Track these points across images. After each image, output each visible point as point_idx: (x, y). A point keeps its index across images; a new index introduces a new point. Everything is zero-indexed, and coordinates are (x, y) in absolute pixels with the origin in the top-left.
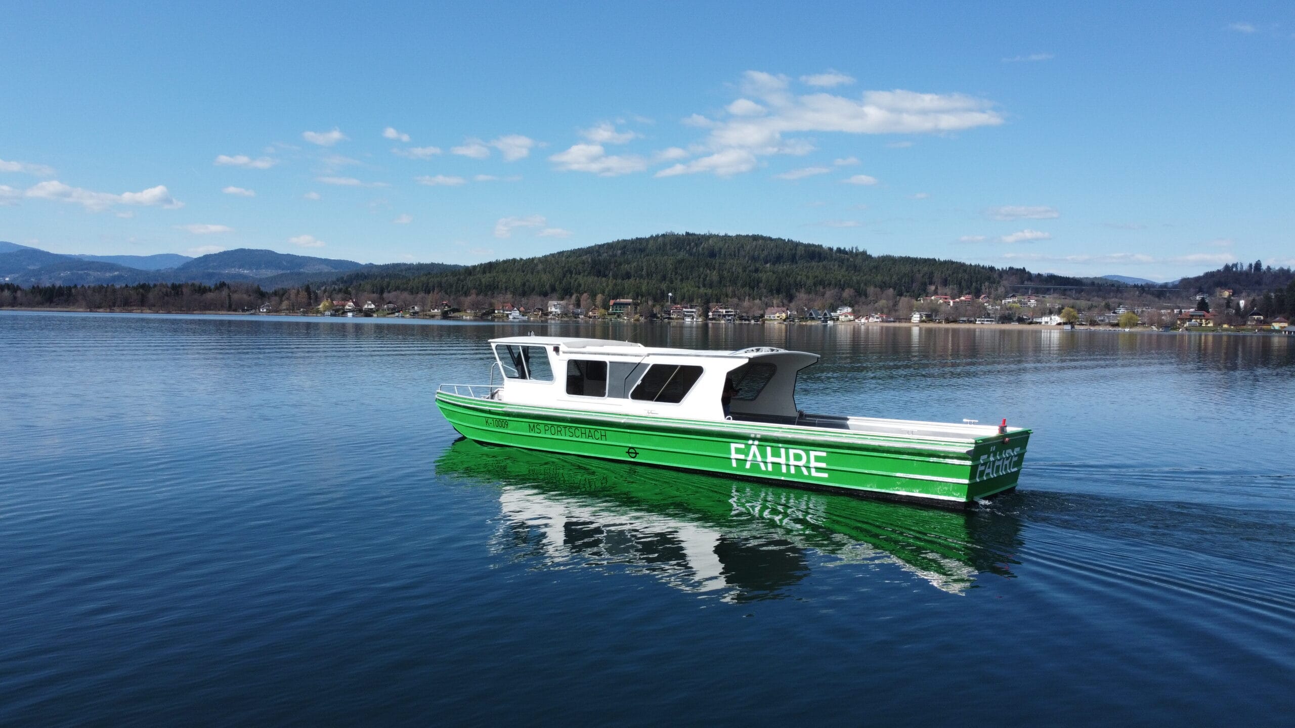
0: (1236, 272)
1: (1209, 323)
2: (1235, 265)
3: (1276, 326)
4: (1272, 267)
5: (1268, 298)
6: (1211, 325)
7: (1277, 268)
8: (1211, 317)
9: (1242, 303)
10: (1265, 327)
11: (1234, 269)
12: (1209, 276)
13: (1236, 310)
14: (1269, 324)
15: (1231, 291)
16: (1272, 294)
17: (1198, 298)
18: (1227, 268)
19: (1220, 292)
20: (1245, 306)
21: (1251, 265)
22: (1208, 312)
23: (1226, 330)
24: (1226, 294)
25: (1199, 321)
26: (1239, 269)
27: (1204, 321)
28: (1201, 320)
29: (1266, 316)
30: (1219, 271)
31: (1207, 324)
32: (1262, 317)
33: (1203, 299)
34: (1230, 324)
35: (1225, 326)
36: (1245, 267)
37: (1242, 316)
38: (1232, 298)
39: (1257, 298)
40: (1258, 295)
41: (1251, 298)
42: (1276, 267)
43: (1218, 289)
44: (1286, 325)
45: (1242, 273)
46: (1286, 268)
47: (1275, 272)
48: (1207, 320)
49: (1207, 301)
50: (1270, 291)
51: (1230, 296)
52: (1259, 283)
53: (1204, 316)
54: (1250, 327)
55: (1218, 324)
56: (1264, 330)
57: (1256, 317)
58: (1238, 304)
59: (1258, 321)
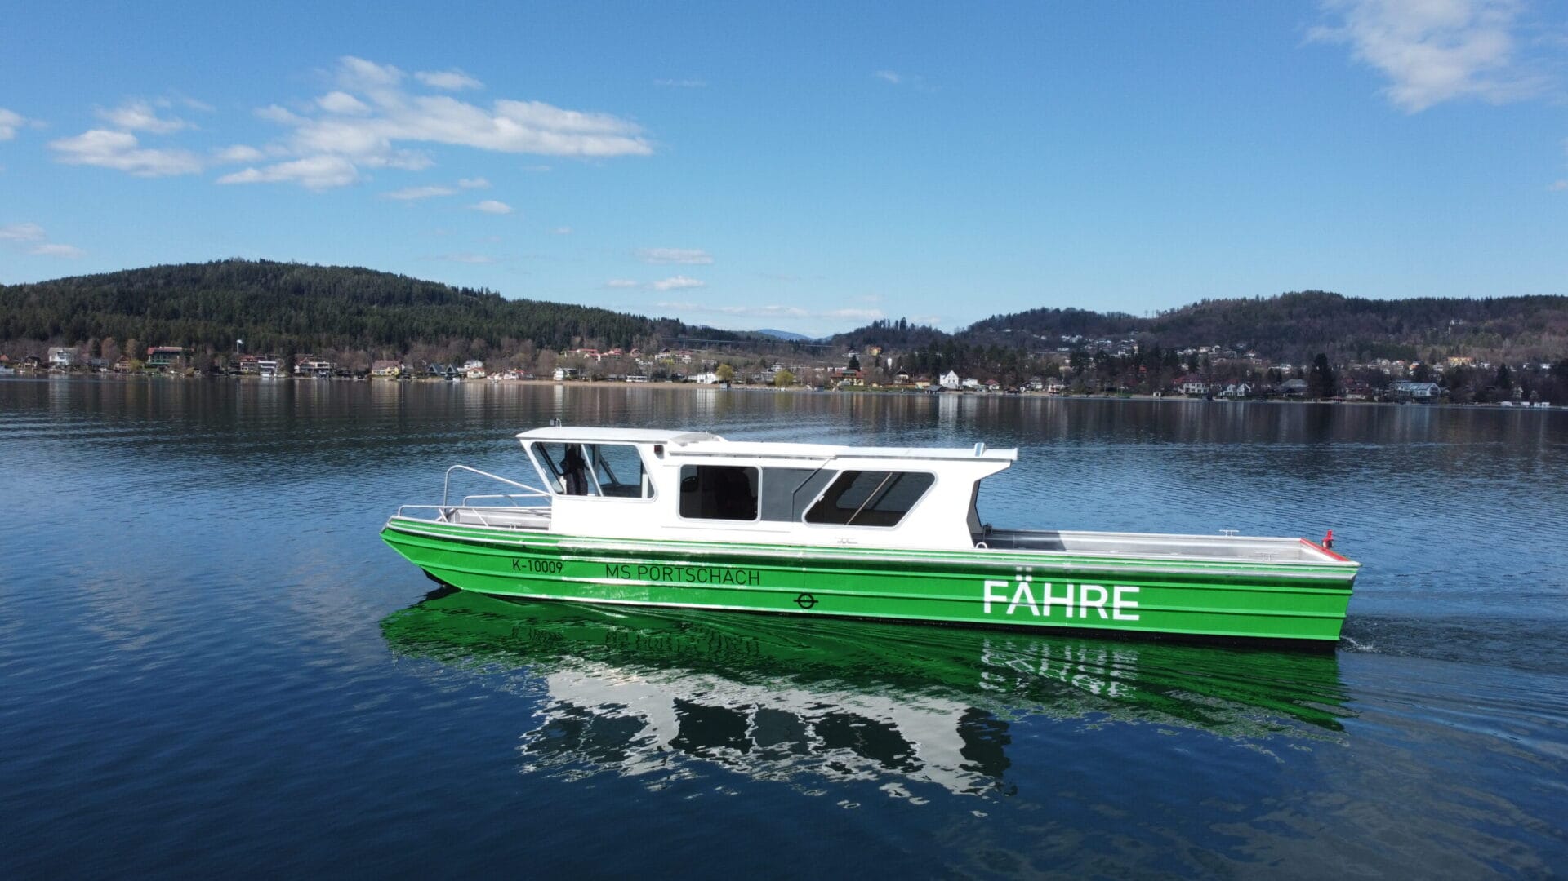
0: (884, 329)
1: (860, 382)
2: (883, 322)
3: (920, 385)
4: (916, 325)
5: (913, 356)
6: (862, 384)
7: (920, 326)
8: (861, 376)
9: (890, 361)
10: (909, 386)
11: (882, 326)
12: (859, 332)
13: (884, 369)
14: (913, 383)
15: (880, 348)
16: (916, 353)
17: (850, 355)
18: (876, 325)
19: (870, 350)
20: (893, 364)
21: (897, 322)
22: (859, 370)
23: (875, 389)
24: (875, 352)
25: (850, 379)
26: (887, 326)
27: (855, 380)
28: (852, 379)
29: (911, 375)
30: (868, 328)
31: (858, 383)
32: (907, 376)
33: (854, 357)
34: (879, 384)
35: (875, 385)
36: (892, 324)
37: (890, 374)
38: (881, 356)
39: (903, 356)
40: (904, 353)
41: (898, 356)
42: (919, 324)
43: (868, 347)
44: (928, 384)
45: (889, 330)
46: (927, 326)
47: (919, 330)
48: (858, 379)
49: (858, 359)
50: (913, 350)
51: (878, 354)
52: (904, 341)
53: (855, 375)
54: (897, 386)
55: (868, 383)
56: (909, 389)
57: (902, 376)
58: (886, 363)
59: (904, 379)
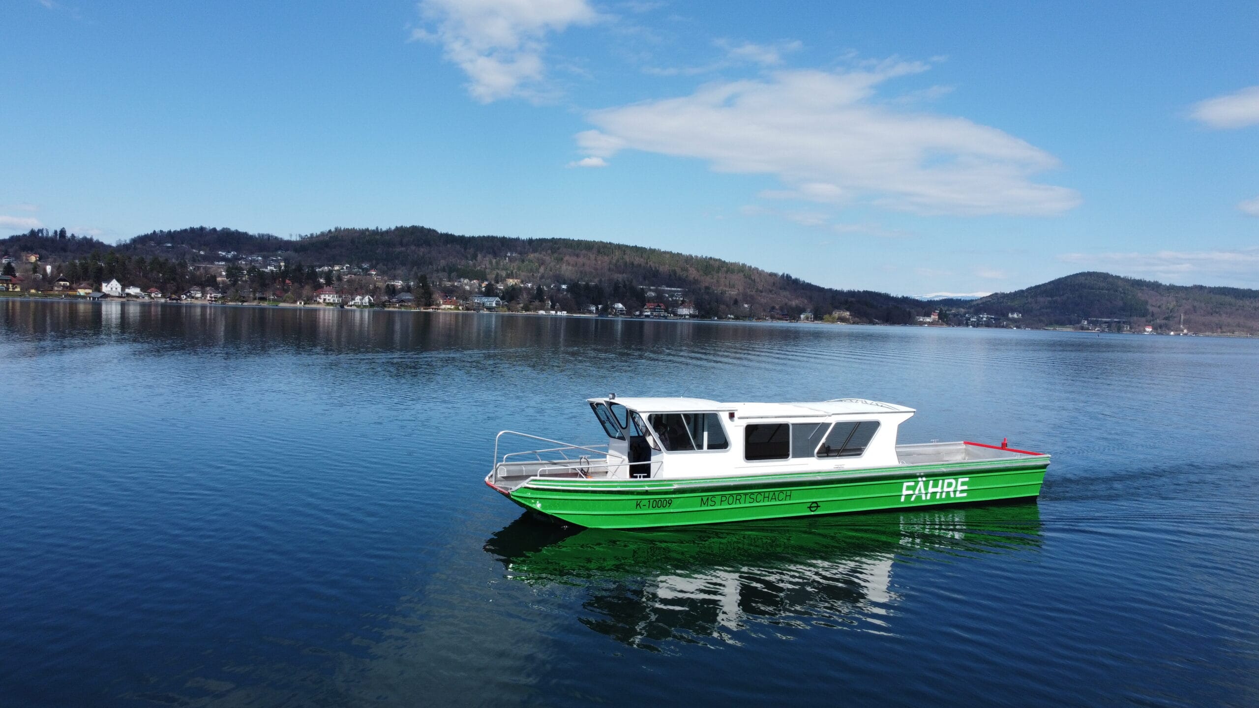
0: (42, 237)
1: (16, 287)
2: (41, 231)
3: (82, 292)
4: (76, 235)
5: (74, 265)
6: (18, 289)
7: (81, 237)
8: (18, 282)
9: (49, 269)
10: (70, 293)
11: (40, 235)
12: (14, 240)
13: (43, 275)
14: (74, 290)
15: (38, 256)
16: (77, 261)
17: (4, 261)
18: (33, 232)
19: (26, 257)
20: (52, 272)
21: (56, 232)
22: (15, 276)
23: (33, 295)
24: (33, 259)
25: (5, 285)
26: (45, 234)
27: (10, 285)
28: (8, 285)
29: (72, 283)
30: (24, 235)
31: (13, 289)
32: (68, 284)
33: (9, 264)
34: (37, 289)
35: (33, 291)
36: (51, 234)
37: (49, 282)
38: (39, 263)
39: (63, 264)
40: (64, 262)
41: (57, 264)
42: (80, 235)
43: (23, 254)
44: (90, 291)
45: (47, 239)
46: (89, 237)
47: (79, 241)
48: (13, 284)
49: (13, 265)
50: (74, 258)
51: (36, 261)
52: (64, 250)
53: (11, 280)
54: (56, 293)
55: (25, 289)
56: (70, 296)
57: (62, 283)
58: (45, 270)
59: (64, 286)
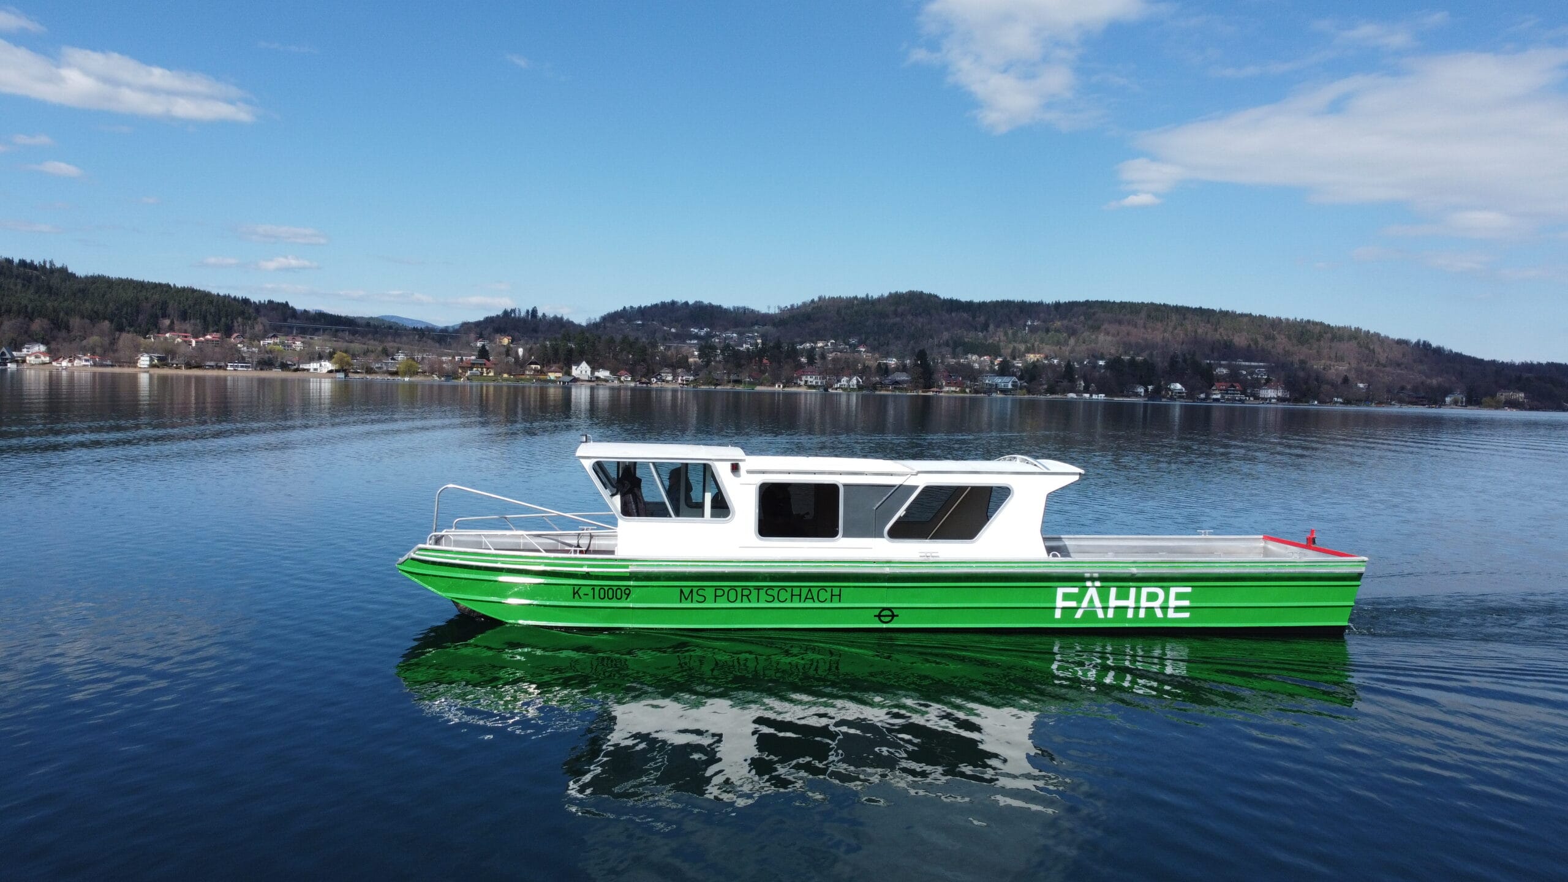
0: (515, 317)
1: (490, 372)
2: (513, 311)
3: (552, 376)
4: (546, 314)
5: (545, 347)
6: (491, 374)
7: (552, 316)
8: (491, 366)
9: (521, 351)
10: (542, 377)
11: (513, 315)
12: (489, 321)
13: (515, 359)
14: (545, 374)
15: (510, 338)
16: (548, 343)
17: (479, 344)
18: (506, 313)
19: (500, 339)
20: (524, 355)
21: (528, 311)
22: (489, 360)
23: (506, 380)
24: (506, 341)
25: (480, 369)
26: (517, 315)
27: (485, 370)
28: (482, 368)
29: (543, 366)
30: (498, 316)
31: (487, 373)
32: (539, 367)
33: (484, 346)
34: (510, 374)
35: (505, 376)
36: (523, 314)
37: (521, 365)
38: (511, 345)
39: (534, 346)
40: (535, 344)
41: (528, 346)
42: (550, 314)
43: (498, 336)
44: (560, 375)
45: (519, 319)
46: (559, 316)
47: (550, 321)
48: (488, 369)
49: (487, 348)
50: (545, 339)
51: (509, 343)
52: (535, 330)
53: (485, 364)
54: (528, 377)
55: (499, 373)
56: (540, 380)
57: (533, 366)
58: (517, 353)
59: (535, 370)
